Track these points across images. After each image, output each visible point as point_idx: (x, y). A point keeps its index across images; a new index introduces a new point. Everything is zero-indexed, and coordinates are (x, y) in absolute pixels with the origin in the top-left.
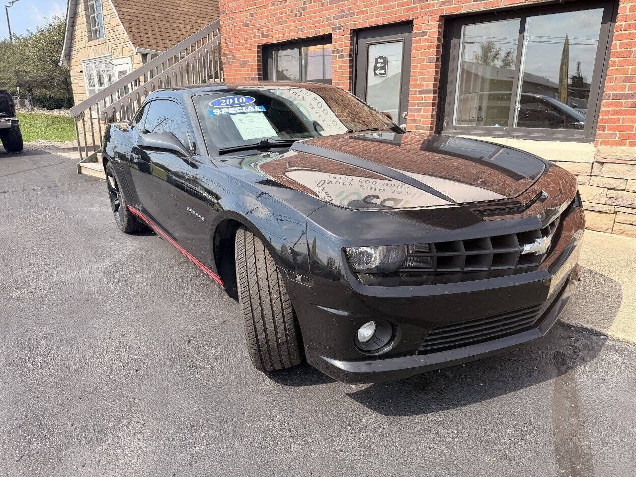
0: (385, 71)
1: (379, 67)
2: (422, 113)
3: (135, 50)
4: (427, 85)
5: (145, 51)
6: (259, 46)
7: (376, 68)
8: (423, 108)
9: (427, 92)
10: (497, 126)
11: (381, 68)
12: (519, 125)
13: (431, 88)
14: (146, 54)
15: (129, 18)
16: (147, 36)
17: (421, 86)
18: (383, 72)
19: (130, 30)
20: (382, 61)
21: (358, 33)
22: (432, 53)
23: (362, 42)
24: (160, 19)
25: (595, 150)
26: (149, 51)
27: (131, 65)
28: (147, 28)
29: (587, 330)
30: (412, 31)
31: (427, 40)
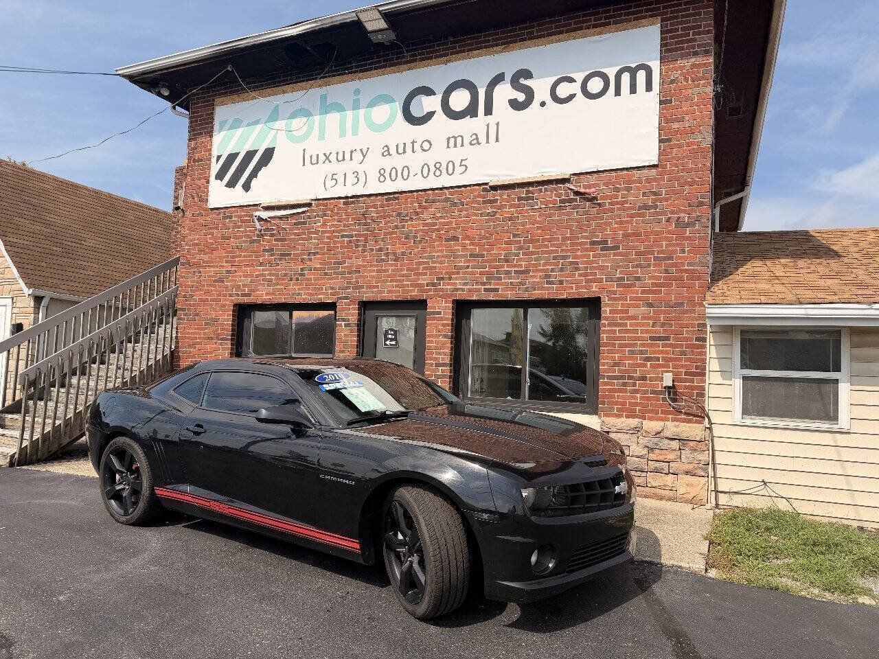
0: (396, 343)
1: (389, 339)
3: (27, 291)
4: (443, 359)
5: (40, 293)
6: (235, 305)
7: (386, 339)
8: (440, 380)
9: (443, 365)
10: (509, 398)
11: (391, 340)
12: (530, 398)
13: (447, 361)
14: (42, 298)
15: (19, 250)
16: (43, 274)
17: (436, 359)
18: (393, 343)
19: (20, 265)
20: (392, 333)
21: (365, 306)
22: (448, 331)
23: (371, 314)
24: (60, 254)
25: (600, 421)
26: (47, 294)
27: (9, 308)
28: (43, 264)
29: (646, 562)
30: (426, 309)
31: (442, 319)
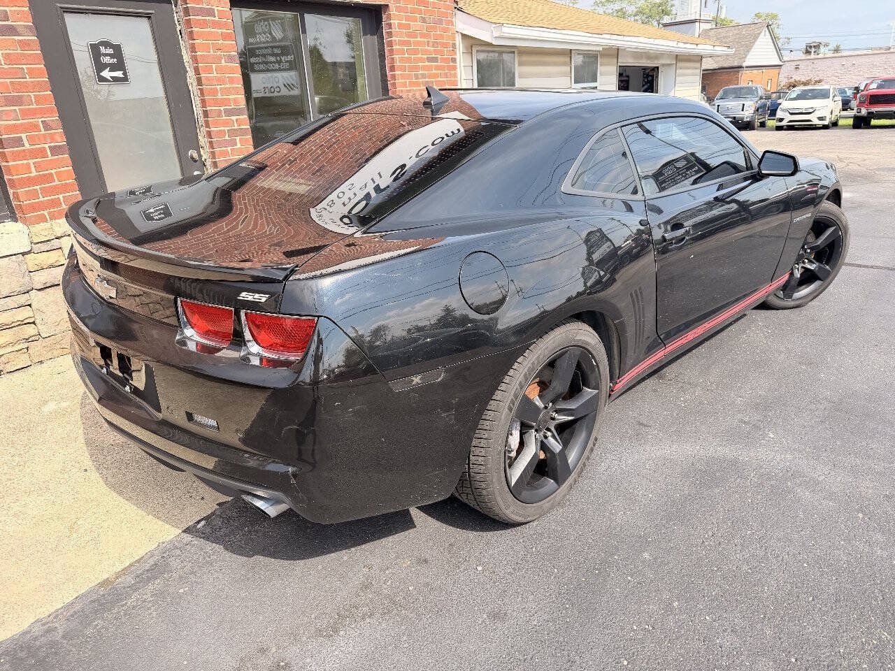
0: (125, 74)
1: (106, 65)
2: (239, 146)
4: (235, 100)
7: (100, 67)
8: (238, 139)
9: (238, 111)
11: (113, 67)
13: (243, 104)
17: (225, 102)
18: (119, 74)
20: (110, 50)
22: (232, 48)
31: (219, 25)
